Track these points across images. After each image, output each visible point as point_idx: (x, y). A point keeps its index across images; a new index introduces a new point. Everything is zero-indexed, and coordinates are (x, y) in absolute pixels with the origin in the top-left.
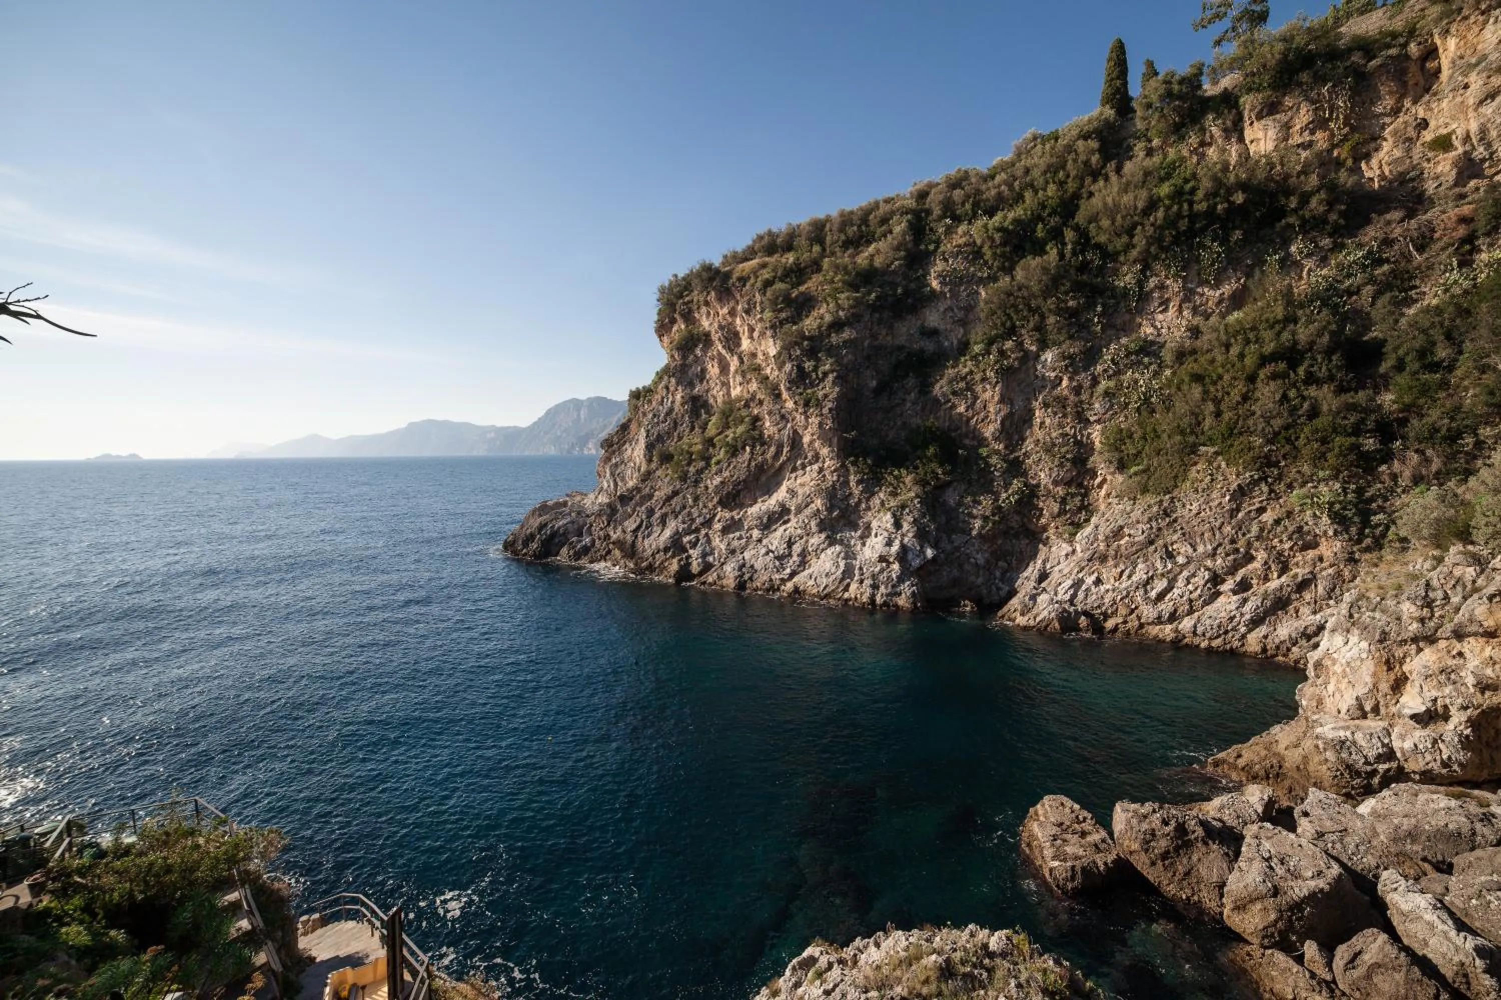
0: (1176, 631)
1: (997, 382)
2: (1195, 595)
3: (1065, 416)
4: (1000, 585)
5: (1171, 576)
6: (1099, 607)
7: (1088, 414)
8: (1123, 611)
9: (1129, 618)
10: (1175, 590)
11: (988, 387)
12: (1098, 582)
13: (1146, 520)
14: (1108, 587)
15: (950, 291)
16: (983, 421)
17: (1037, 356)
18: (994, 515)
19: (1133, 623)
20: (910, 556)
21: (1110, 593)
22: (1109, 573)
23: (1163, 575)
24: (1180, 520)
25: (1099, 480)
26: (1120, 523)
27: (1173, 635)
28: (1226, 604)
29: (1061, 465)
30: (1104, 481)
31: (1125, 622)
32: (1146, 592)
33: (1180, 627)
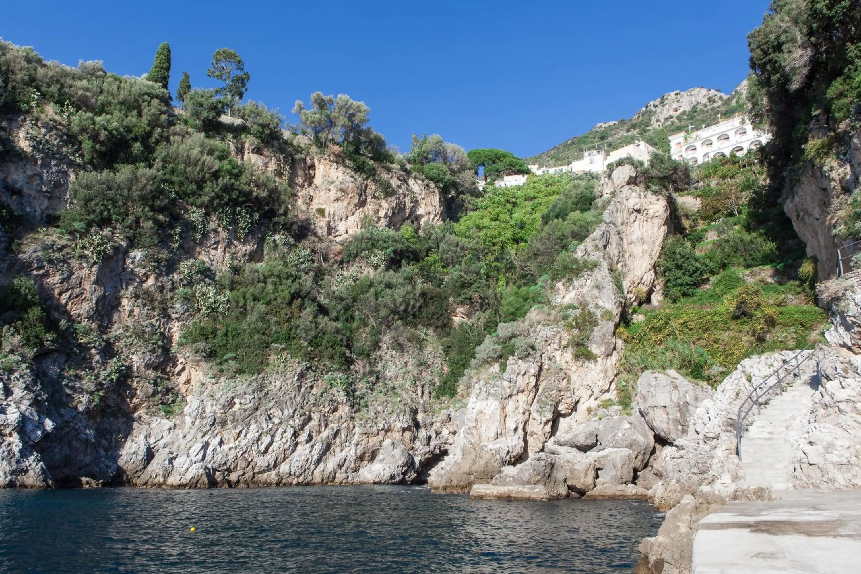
0: (278, 474)
1: (95, 263)
2: (287, 446)
3: (153, 309)
4: (107, 462)
5: (272, 433)
6: (225, 463)
7: (170, 311)
8: (242, 464)
9: (246, 471)
10: (274, 444)
11: (85, 265)
12: (221, 442)
13: (251, 392)
14: (232, 445)
15: (42, 158)
16: (77, 297)
17: (126, 253)
18: (98, 390)
19: (249, 475)
20: (29, 427)
21: (233, 451)
22: (228, 434)
23: (267, 432)
24: (270, 393)
25: (179, 368)
26: (230, 395)
27: (276, 478)
28: (303, 450)
29: (153, 351)
30: (183, 369)
31: (244, 474)
32: (258, 447)
33: (281, 470)
